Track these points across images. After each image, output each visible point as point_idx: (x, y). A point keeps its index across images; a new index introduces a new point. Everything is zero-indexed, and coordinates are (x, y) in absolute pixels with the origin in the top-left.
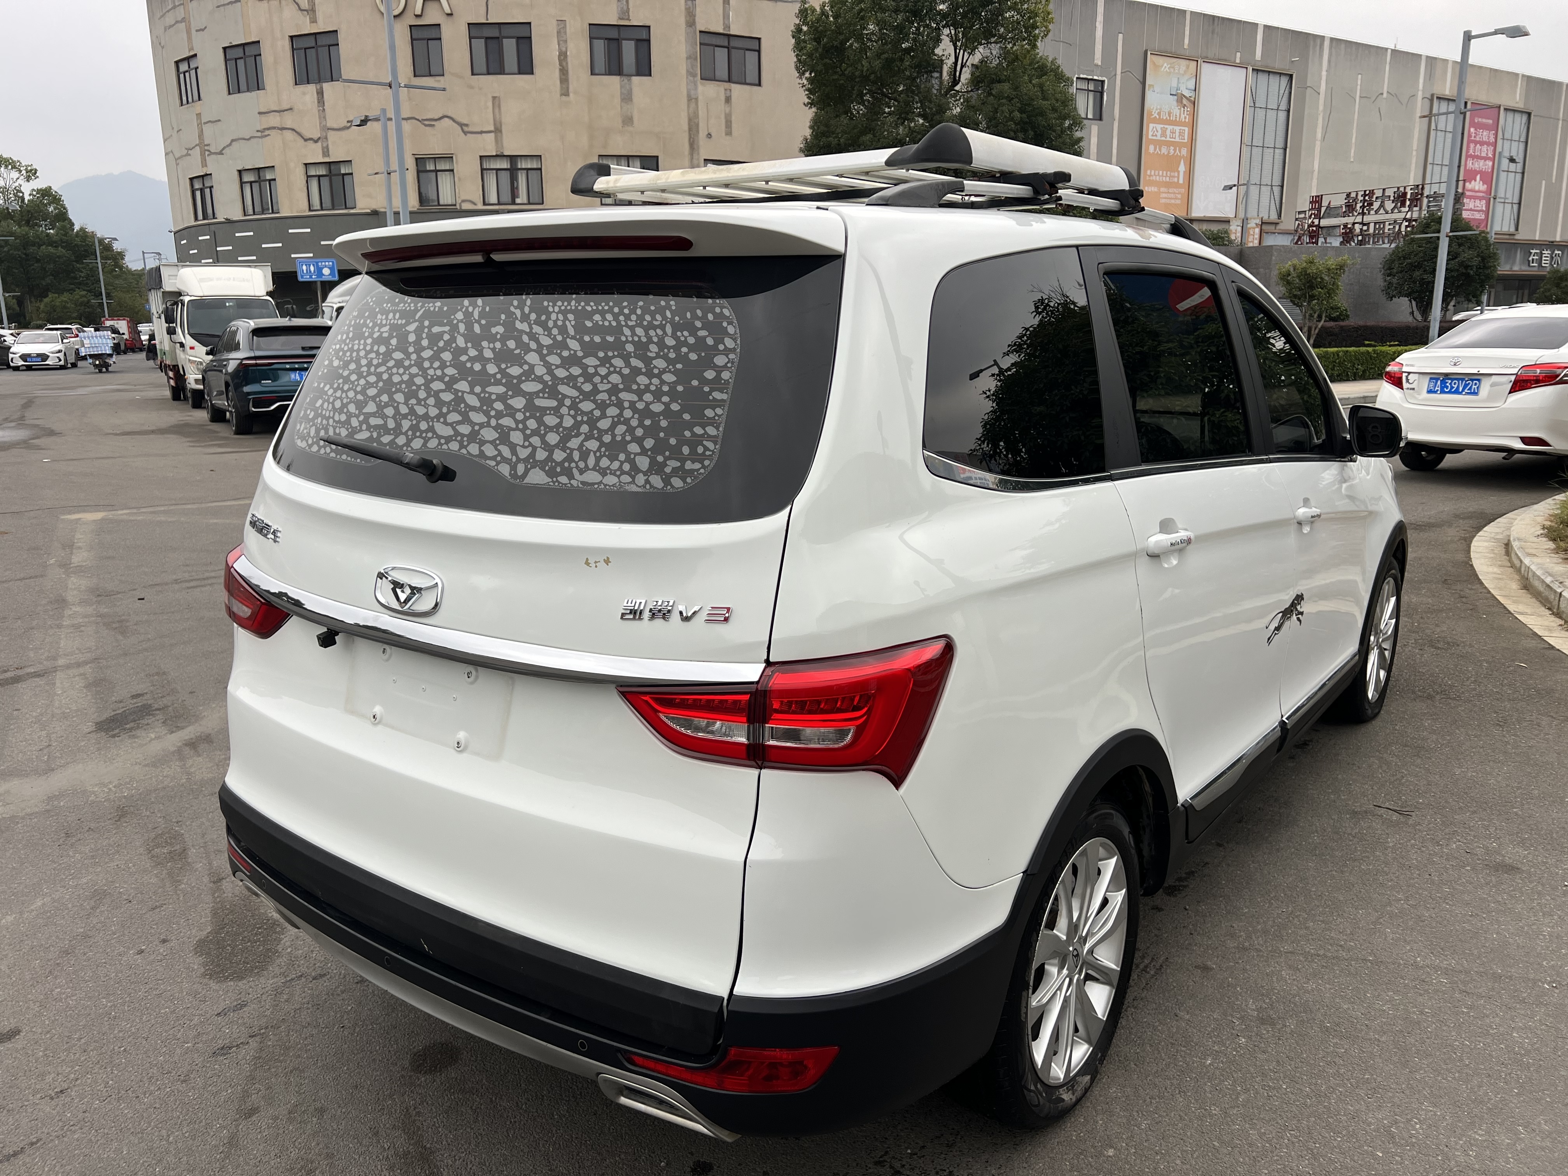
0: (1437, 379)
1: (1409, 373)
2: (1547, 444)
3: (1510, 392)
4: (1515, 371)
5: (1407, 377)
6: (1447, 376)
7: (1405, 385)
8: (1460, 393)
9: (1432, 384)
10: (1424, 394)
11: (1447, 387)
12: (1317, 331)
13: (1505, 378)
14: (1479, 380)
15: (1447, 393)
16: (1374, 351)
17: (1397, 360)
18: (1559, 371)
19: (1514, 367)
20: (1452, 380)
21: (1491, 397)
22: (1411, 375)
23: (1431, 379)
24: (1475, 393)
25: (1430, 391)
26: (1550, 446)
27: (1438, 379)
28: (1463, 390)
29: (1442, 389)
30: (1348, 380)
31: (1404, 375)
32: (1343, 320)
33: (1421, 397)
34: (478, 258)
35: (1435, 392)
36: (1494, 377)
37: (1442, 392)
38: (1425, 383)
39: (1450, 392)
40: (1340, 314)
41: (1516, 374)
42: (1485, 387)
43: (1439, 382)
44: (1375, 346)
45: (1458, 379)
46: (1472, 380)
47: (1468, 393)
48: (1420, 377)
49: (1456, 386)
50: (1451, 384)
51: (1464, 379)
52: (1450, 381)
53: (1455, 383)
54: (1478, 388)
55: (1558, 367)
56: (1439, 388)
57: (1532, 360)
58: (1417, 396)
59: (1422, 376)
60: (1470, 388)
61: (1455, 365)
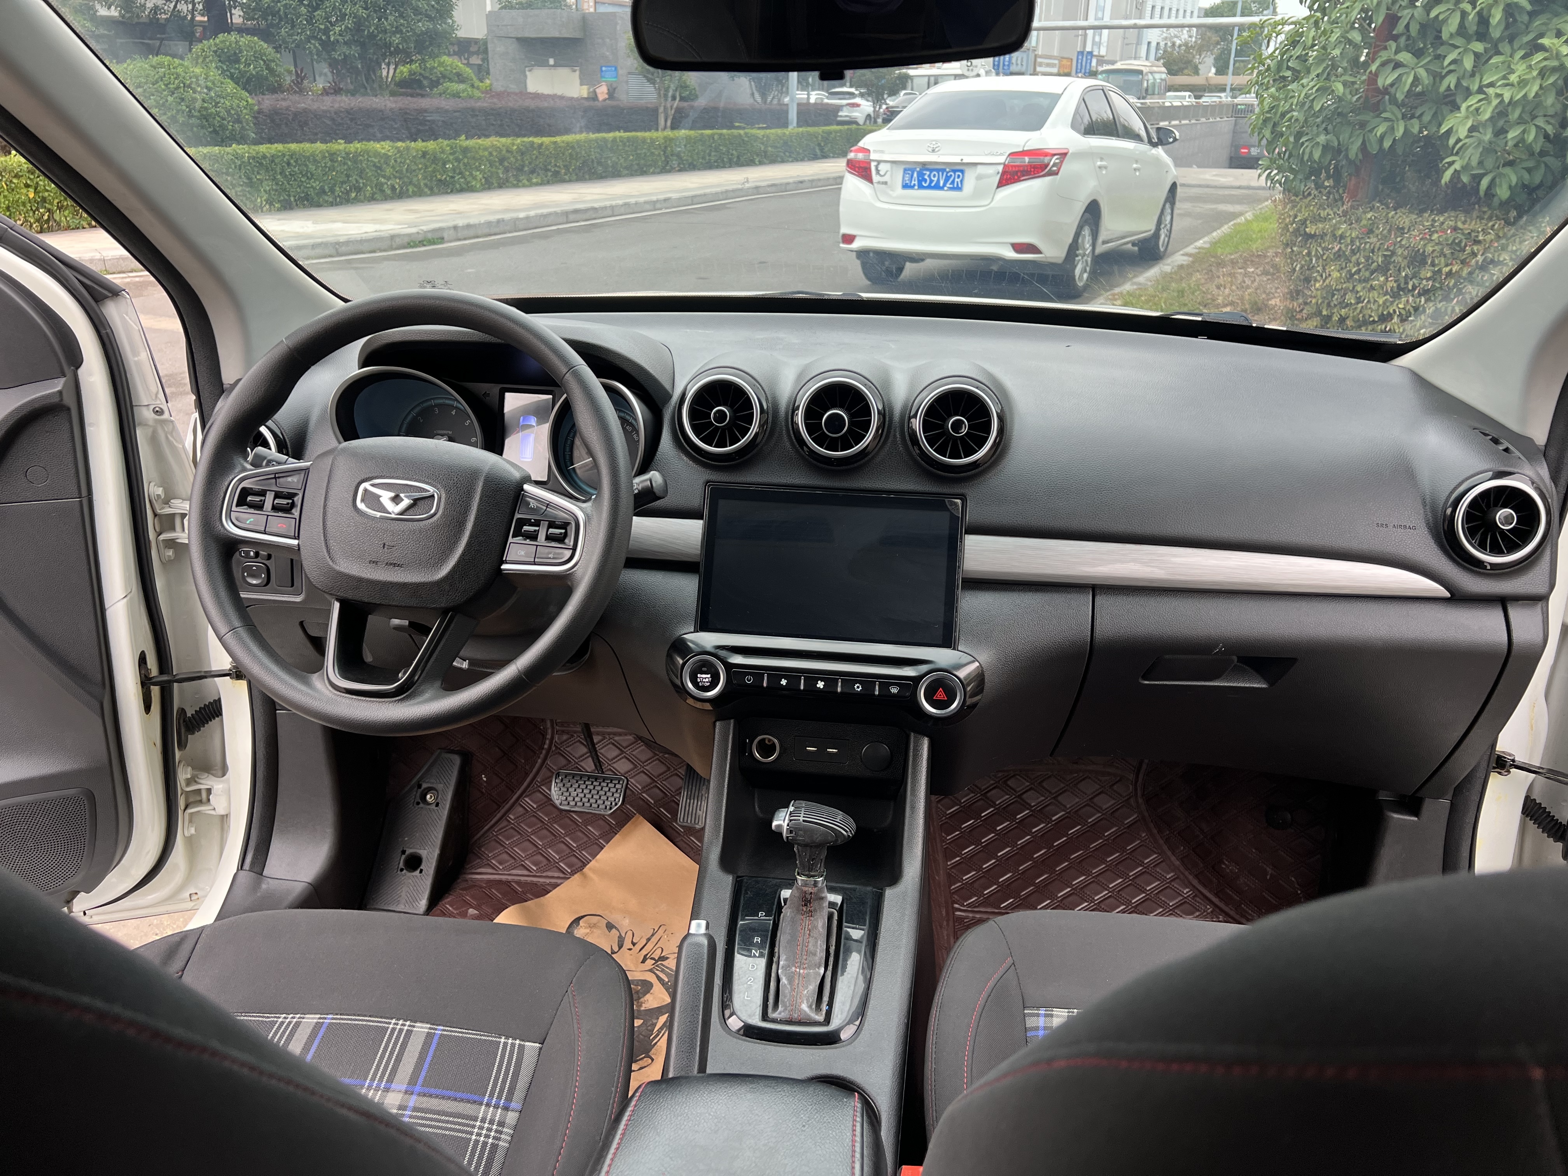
0: (913, 171)
1: (879, 162)
2: (1039, 252)
3: (998, 187)
4: (1002, 159)
5: (877, 167)
6: (924, 165)
7: (875, 178)
8: (942, 188)
9: (907, 177)
10: (899, 191)
11: (926, 181)
12: (673, 112)
13: (991, 170)
14: (962, 171)
15: (924, 188)
16: (746, 134)
17: (861, 144)
18: (1046, 159)
19: (1001, 154)
20: (931, 171)
21: (978, 194)
22: (882, 163)
23: (905, 170)
24: (959, 188)
25: (905, 186)
26: (1040, 252)
27: (915, 170)
28: (945, 185)
29: (920, 182)
30: (724, 167)
31: (873, 164)
32: (693, 100)
33: (894, 194)
35: (912, 187)
36: (979, 167)
37: (921, 187)
38: (898, 177)
39: (929, 187)
40: (690, 93)
41: (1004, 164)
42: (970, 181)
43: (915, 175)
44: (744, 128)
45: (938, 170)
46: (955, 171)
47: (950, 189)
48: (892, 168)
49: (936, 179)
50: (929, 176)
51: (945, 170)
52: (928, 173)
53: (934, 176)
54: (962, 181)
55: (1046, 155)
56: (916, 183)
57: (1019, 146)
58: (891, 193)
59: (894, 165)
60: (953, 182)
61: (933, 151)
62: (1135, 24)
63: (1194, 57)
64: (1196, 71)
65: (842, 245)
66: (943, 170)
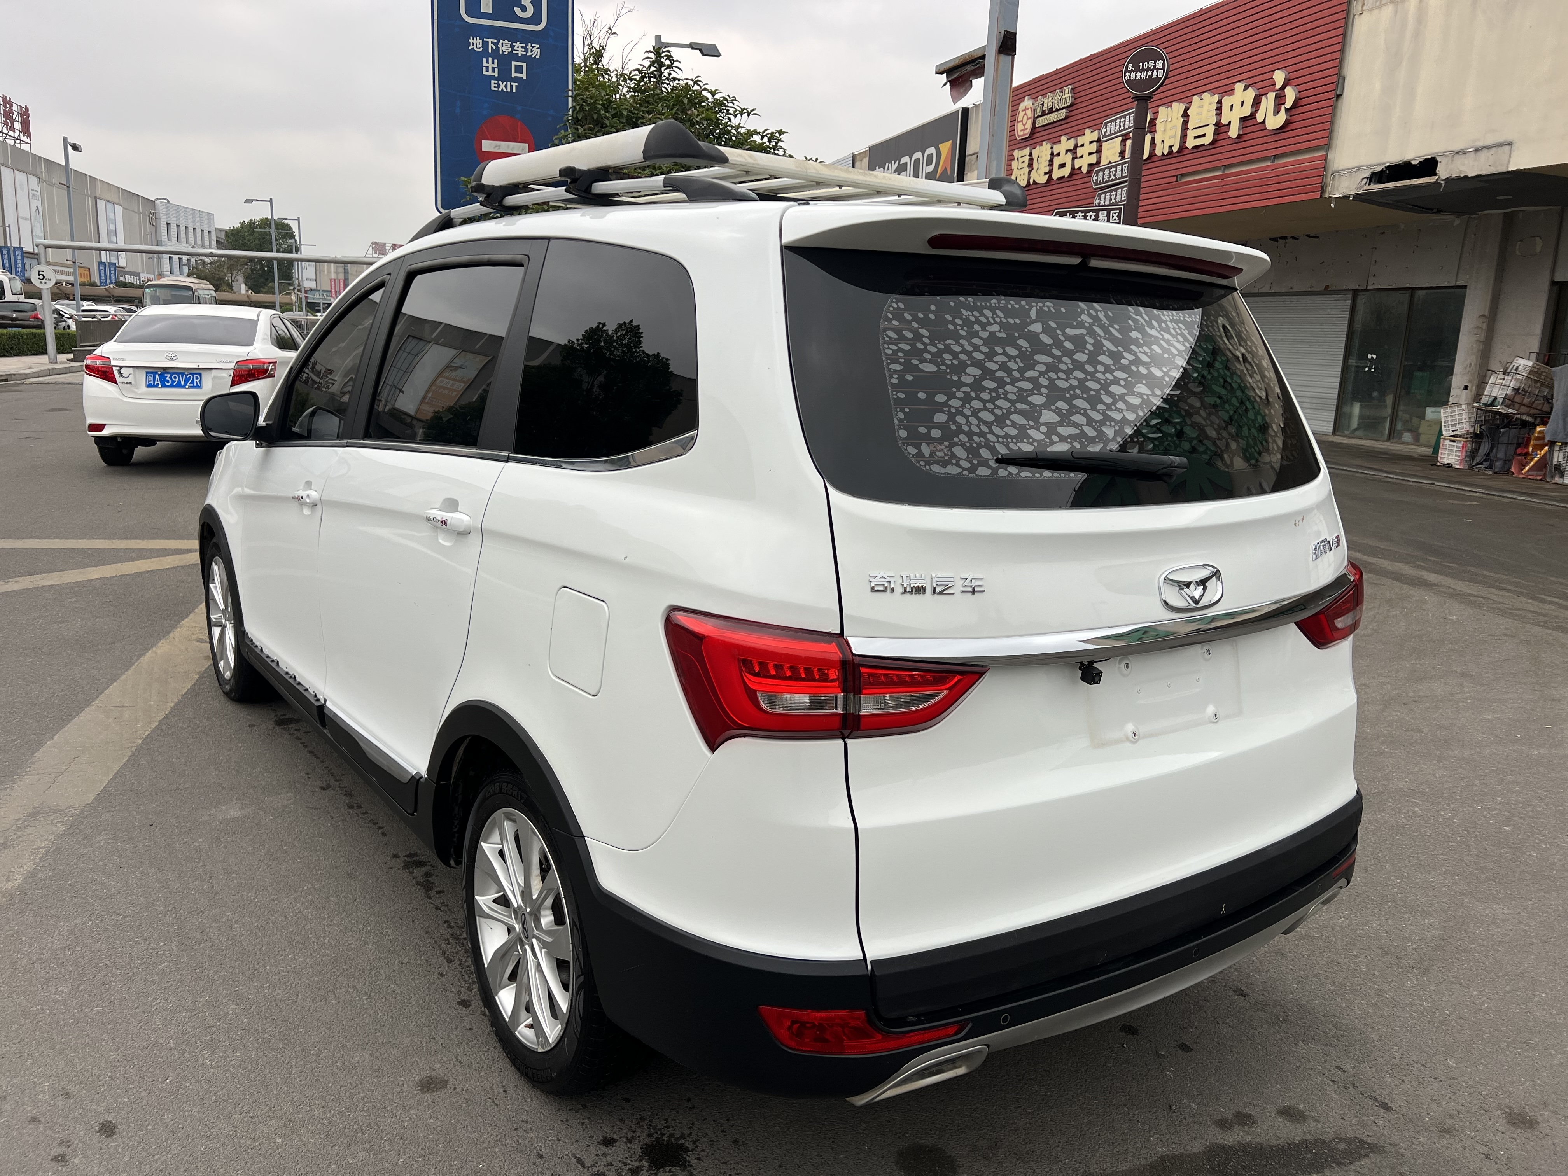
0: (155, 374)
1: (121, 367)
3: (231, 386)
4: (232, 366)
5: (119, 371)
6: (165, 370)
7: (119, 379)
8: (184, 387)
9: (150, 378)
10: (143, 388)
11: (168, 382)
13: (224, 373)
14: (200, 374)
15: (169, 386)
17: (97, 352)
18: (265, 366)
19: (231, 362)
20: (172, 374)
22: (123, 368)
23: (147, 373)
24: (199, 387)
25: (149, 385)
27: (157, 373)
28: (186, 384)
29: (162, 382)
31: (115, 369)
33: (140, 391)
34: (1075, 261)
35: (157, 386)
36: (213, 371)
37: (164, 386)
38: (142, 377)
39: (172, 386)
41: (234, 369)
42: (207, 379)
43: (157, 376)
45: (178, 374)
46: (193, 374)
47: (191, 387)
48: (134, 371)
49: (177, 380)
50: (170, 378)
51: (184, 373)
52: (169, 375)
53: (175, 378)
54: (200, 381)
55: (264, 363)
56: (159, 382)
57: (243, 356)
58: (136, 390)
59: (136, 370)
60: (192, 382)
61: (172, 359)
62: (211, 253)
63: (225, 275)
64: (230, 286)
65: (89, 433)
66: (183, 374)
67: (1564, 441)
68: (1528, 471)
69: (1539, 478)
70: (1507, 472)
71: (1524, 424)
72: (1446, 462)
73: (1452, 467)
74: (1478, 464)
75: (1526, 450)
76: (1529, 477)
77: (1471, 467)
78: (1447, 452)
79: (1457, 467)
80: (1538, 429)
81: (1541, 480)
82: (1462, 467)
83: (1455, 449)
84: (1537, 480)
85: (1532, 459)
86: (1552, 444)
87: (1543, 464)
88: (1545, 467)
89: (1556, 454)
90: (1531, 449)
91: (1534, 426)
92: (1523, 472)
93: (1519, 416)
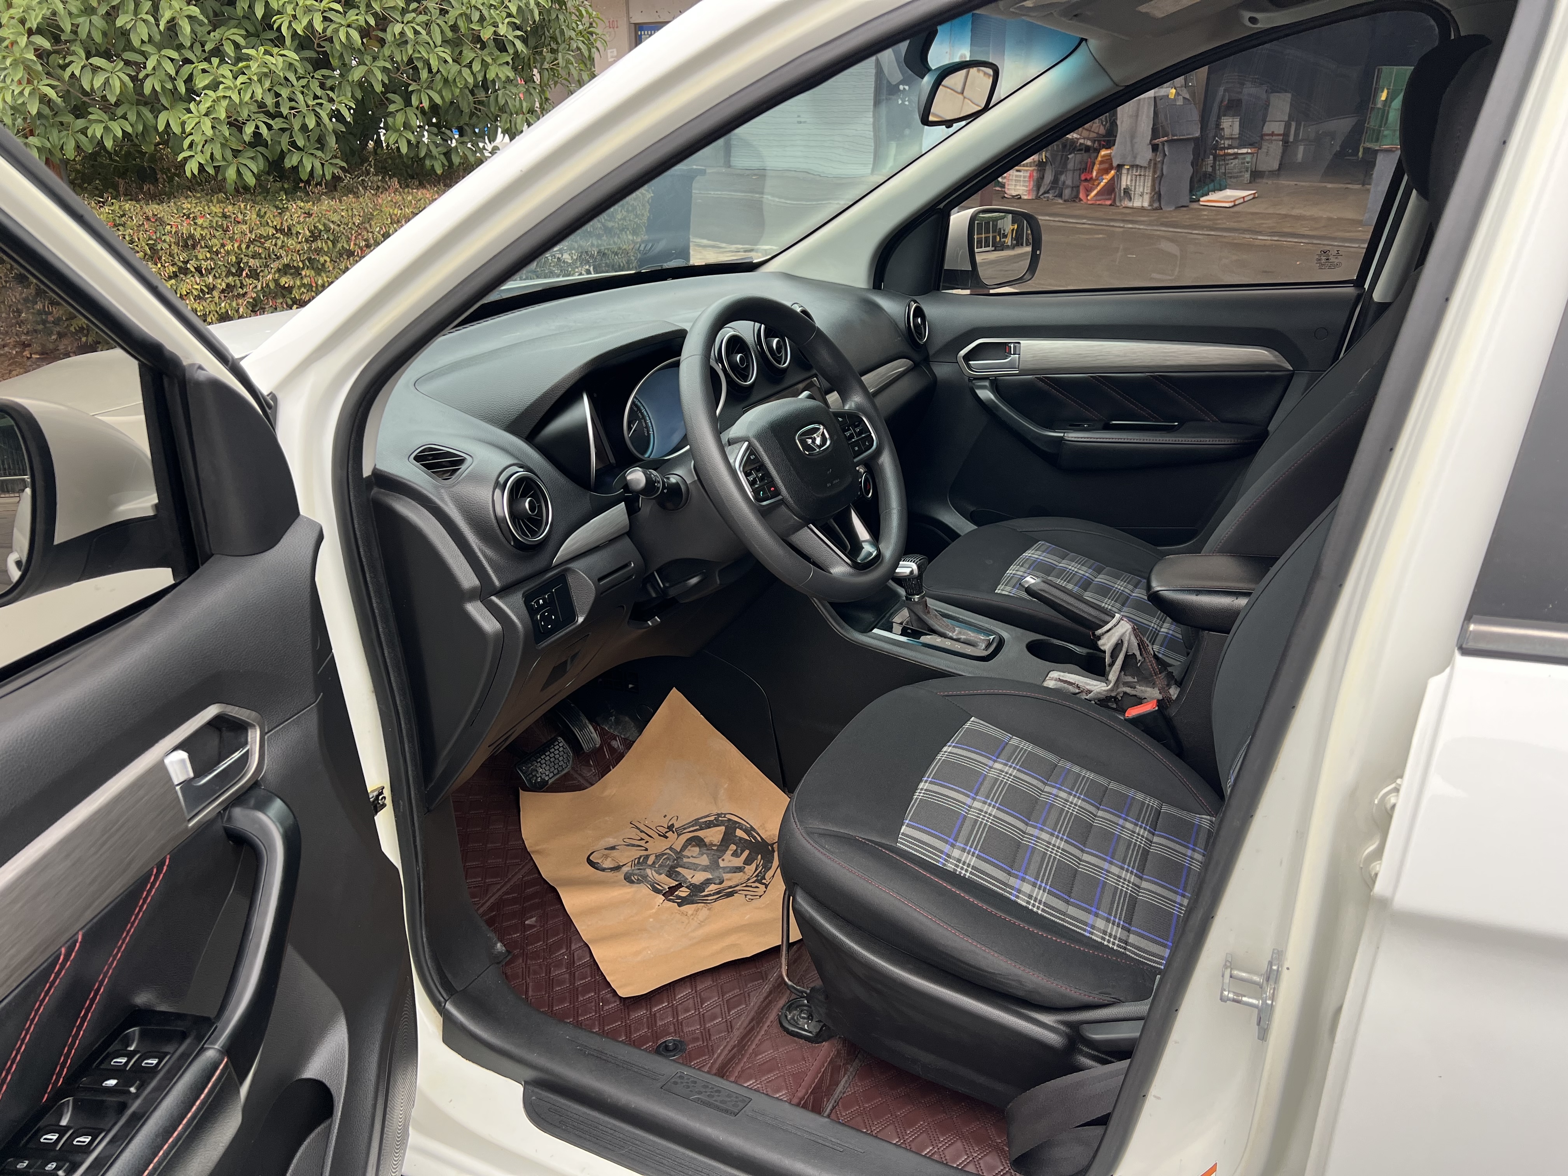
67: (1132, 164)
68: (1096, 195)
69: (1109, 202)
70: (1075, 198)
71: (1087, 149)
72: (1014, 193)
73: (1020, 198)
74: (1045, 193)
75: (1090, 176)
76: (1098, 202)
77: (1038, 197)
78: (1014, 183)
79: (1026, 197)
80: (1103, 152)
81: (1111, 205)
82: (1030, 198)
83: (1022, 179)
84: (1107, 205)
85: (1099, 184)
86: (1120, 167)
87: (1110, 190)
88: (1113, 190)
89: (1124, 178)
90: (1094, 174)
91: (1098, 151)
92: (1089, 198)
93: (1082, 141)
